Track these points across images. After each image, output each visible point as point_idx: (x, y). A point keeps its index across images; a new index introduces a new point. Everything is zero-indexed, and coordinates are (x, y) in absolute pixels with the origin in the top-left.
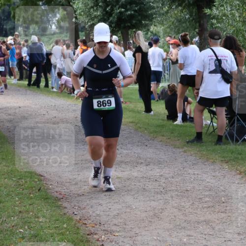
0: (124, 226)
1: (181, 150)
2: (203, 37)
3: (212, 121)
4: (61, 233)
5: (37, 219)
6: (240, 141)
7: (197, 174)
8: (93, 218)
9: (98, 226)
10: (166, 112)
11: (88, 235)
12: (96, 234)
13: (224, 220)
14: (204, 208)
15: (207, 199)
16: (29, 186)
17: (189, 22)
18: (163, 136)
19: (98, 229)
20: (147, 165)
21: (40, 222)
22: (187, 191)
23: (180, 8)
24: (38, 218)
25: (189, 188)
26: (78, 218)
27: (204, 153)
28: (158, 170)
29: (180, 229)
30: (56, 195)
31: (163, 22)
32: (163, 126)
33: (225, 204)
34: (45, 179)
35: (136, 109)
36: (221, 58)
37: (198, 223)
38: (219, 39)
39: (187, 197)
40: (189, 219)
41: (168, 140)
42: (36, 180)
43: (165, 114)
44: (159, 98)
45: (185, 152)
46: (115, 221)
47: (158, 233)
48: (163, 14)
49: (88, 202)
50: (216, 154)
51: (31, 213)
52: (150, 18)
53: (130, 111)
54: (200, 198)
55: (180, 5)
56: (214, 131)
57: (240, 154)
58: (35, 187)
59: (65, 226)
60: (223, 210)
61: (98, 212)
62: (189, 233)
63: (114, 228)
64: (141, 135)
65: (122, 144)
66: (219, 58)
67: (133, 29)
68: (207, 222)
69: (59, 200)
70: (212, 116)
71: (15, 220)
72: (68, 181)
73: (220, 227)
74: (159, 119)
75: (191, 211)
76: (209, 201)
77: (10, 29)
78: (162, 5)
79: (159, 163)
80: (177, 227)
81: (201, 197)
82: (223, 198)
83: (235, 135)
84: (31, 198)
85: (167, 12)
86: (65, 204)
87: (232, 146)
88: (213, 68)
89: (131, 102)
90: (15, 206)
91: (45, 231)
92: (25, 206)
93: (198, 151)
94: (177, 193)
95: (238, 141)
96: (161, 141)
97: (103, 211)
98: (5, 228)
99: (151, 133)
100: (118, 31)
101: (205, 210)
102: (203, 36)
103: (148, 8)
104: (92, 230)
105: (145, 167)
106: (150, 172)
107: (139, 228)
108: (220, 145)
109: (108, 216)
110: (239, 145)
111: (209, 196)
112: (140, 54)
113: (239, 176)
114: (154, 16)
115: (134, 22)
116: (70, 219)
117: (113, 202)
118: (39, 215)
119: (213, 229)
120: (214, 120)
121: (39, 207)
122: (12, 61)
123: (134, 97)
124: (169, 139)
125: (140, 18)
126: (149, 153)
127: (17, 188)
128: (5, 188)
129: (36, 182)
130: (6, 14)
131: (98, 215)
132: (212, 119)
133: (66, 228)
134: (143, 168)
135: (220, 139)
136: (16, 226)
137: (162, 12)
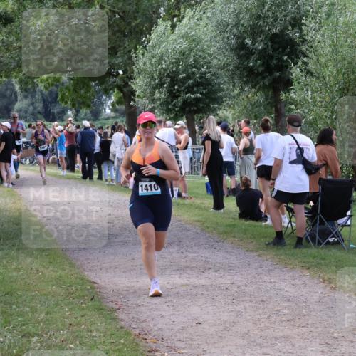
0: (191, 342)
1: (255, 254)
2: (280, 124)
3: (290, 221)
4: (118, 349)
5: (89, 333)
6: (323, 244)
7: (275, 282)
8: (154, 333)
9: (160, 342)
10: (238, 209)
11: (149, 352)
12: (157, 351)
13: (305, 336)
14: (282, 322)
15: (286, 311)
16: (81, 295)
17: (264, 106)
18: (234, 237)
19: (161, 346)
20: (216, 271)
21: (94, 336)
22: (263, 301)
23: (253, 90)
24: (91, 331)
25: (264, 298)
26: (137, 332)
27: (282, 257)
28: (229, 277)
29: (255, 346)
30: (111, 305)
31: (234, 106)
32: (234, 226)
33: (306, 317)
34: (99, 287)
35: (203, 206)
36: (304, 147)
37: (276, 339)
38: (298, 126)
39: (263, 309)
40: (266, 335)
41: (240, 243)
42: (89, 287)
43: (236, 211)
44: (229, 193)
45: (259, 256)
46: (180, 336)
47: (230, 351)
48: (234, 97)
49: (148, 313)
50: (296, 259)
51: (83, 326)
52: (219, 101)
53: (196, 208)
54: (277, 310)
55: (254, 87)
56: (293, 232)
57: (324, 259)
58: (87, 296)
59: (122, 341)
60: (304, 324)
61: (160, 326)
62: (265, 350)
63: (179, 344)
64: (209, 237)
65: (187, 246)
66: (301, 146)
67: (199, 114)
68: (286, 338)
69: (115, 311)
70: (291, 214)
71: (65, 334)
72: (125, 289)
73: (301, 344)
74: (229, 218)
75: (267, 325)
76: (288, 314)
77: (58, 113)
78: (234, 86)
79: (231, 268)
80: (252, 344)
81: (279, 308)
82: (304, 310)
83: (317, 237)
84: (83, 309)
85: (239, 95)
86: (122, 316)
87: (313, 250)
88: (294, 157)
89: (197, 198)
90: (64, 318)
91: (99, 347)
92: (76, 318)
93: (275, 255)
94: (251, 304)
95: (321, 244)
96: (232, 243)
97: (166, 325)
98: (53, 343)
99: (221, 234)
100: (182, 116)
101: (284, 324)
102: (281, 122)
103: (216, 90)
104: (154, 346)
105: (214, 274)
106: (220, 279)
107: (208, 344)
108: (300, 248)
109: (172, 329)
110: (322, 248)
111: (288, 308)
112: (210, 142)
113: (322, 285)
114: (224, 99)
115: (201, 105)
116: (128, 334)
117: (177, 313)
118: (93, 328)
119: (293, 346)
120: (293, 219)
121: (92, 320)
122: (61, 149)
123: (201, 192)
124: (241, 240)
125: (207, 101)
126: (219, 257)
127: (68, 296)
128: (53, 296)
129: (88, 290)
130: (54, 96)
131: (160, 329)
132: (290, 218)
133: (123, 344)
134: (212, 274)
135: (299, 242)
136: (65, 340)
137: (232, 94)
